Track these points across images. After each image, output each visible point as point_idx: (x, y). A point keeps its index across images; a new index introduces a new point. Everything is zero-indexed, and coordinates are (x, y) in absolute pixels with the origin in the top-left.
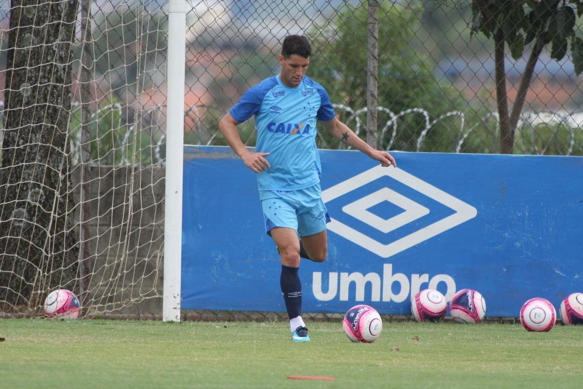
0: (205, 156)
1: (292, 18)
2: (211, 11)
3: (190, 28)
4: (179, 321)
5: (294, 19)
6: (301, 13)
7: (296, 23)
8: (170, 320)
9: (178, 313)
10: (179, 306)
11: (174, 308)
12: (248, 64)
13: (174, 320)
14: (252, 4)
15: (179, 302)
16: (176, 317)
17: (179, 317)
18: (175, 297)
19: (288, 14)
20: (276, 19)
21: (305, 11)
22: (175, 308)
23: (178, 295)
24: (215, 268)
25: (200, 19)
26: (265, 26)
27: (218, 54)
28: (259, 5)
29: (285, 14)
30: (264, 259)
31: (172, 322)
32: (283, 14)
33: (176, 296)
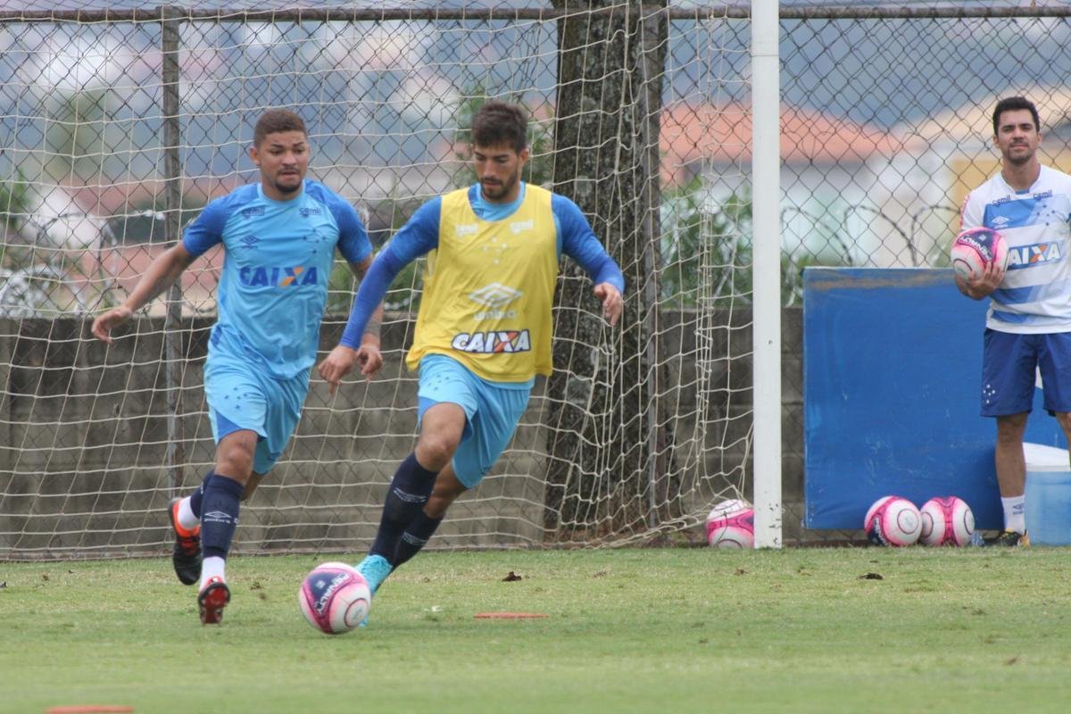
0: (850, 284)
1: (988, 60)
2: (855, 52)
3: (821, 81)
4: (780, 546)
5: (992, 61)
6: (1003, 52)
7: (996, 67)
8: (765, 546)
9: (778, 533)
10: (780, 523)
11: (771, 527)
12: (918, 135)
13: (772, 545)
14: (923, 40)
15: (780, 517)
16: (775, 541)
17: (780, 540)
18: (772, 509)
19: (982, 54)
20: (963, 61)
21: (1009, 49)
22: (773, 527)
23: (777, 505)
24: (871, 462)
25: (839, 66)
26: (945, 74)
27: (869, 121)
28: (934, 41)
29: (976, 54)
30: (952, 446)
31: (768, 549)
32: (974, 54)
33: (773, 506)
